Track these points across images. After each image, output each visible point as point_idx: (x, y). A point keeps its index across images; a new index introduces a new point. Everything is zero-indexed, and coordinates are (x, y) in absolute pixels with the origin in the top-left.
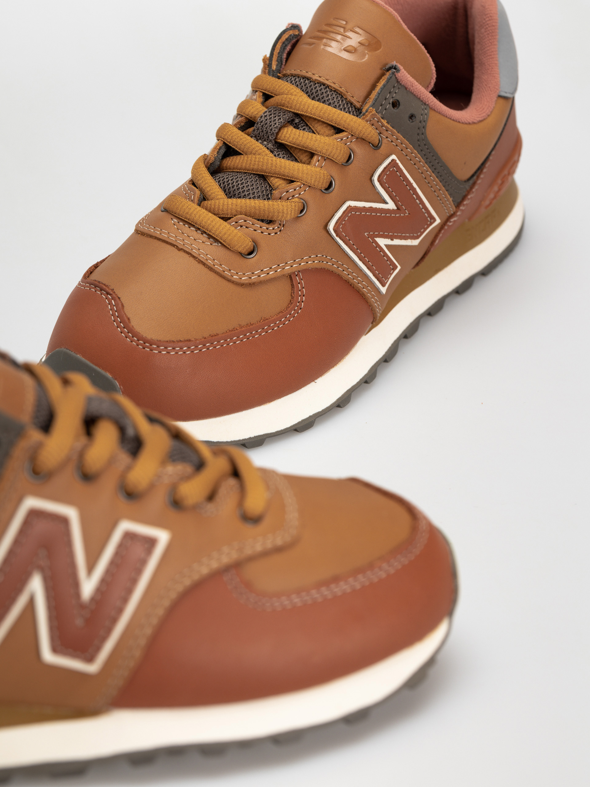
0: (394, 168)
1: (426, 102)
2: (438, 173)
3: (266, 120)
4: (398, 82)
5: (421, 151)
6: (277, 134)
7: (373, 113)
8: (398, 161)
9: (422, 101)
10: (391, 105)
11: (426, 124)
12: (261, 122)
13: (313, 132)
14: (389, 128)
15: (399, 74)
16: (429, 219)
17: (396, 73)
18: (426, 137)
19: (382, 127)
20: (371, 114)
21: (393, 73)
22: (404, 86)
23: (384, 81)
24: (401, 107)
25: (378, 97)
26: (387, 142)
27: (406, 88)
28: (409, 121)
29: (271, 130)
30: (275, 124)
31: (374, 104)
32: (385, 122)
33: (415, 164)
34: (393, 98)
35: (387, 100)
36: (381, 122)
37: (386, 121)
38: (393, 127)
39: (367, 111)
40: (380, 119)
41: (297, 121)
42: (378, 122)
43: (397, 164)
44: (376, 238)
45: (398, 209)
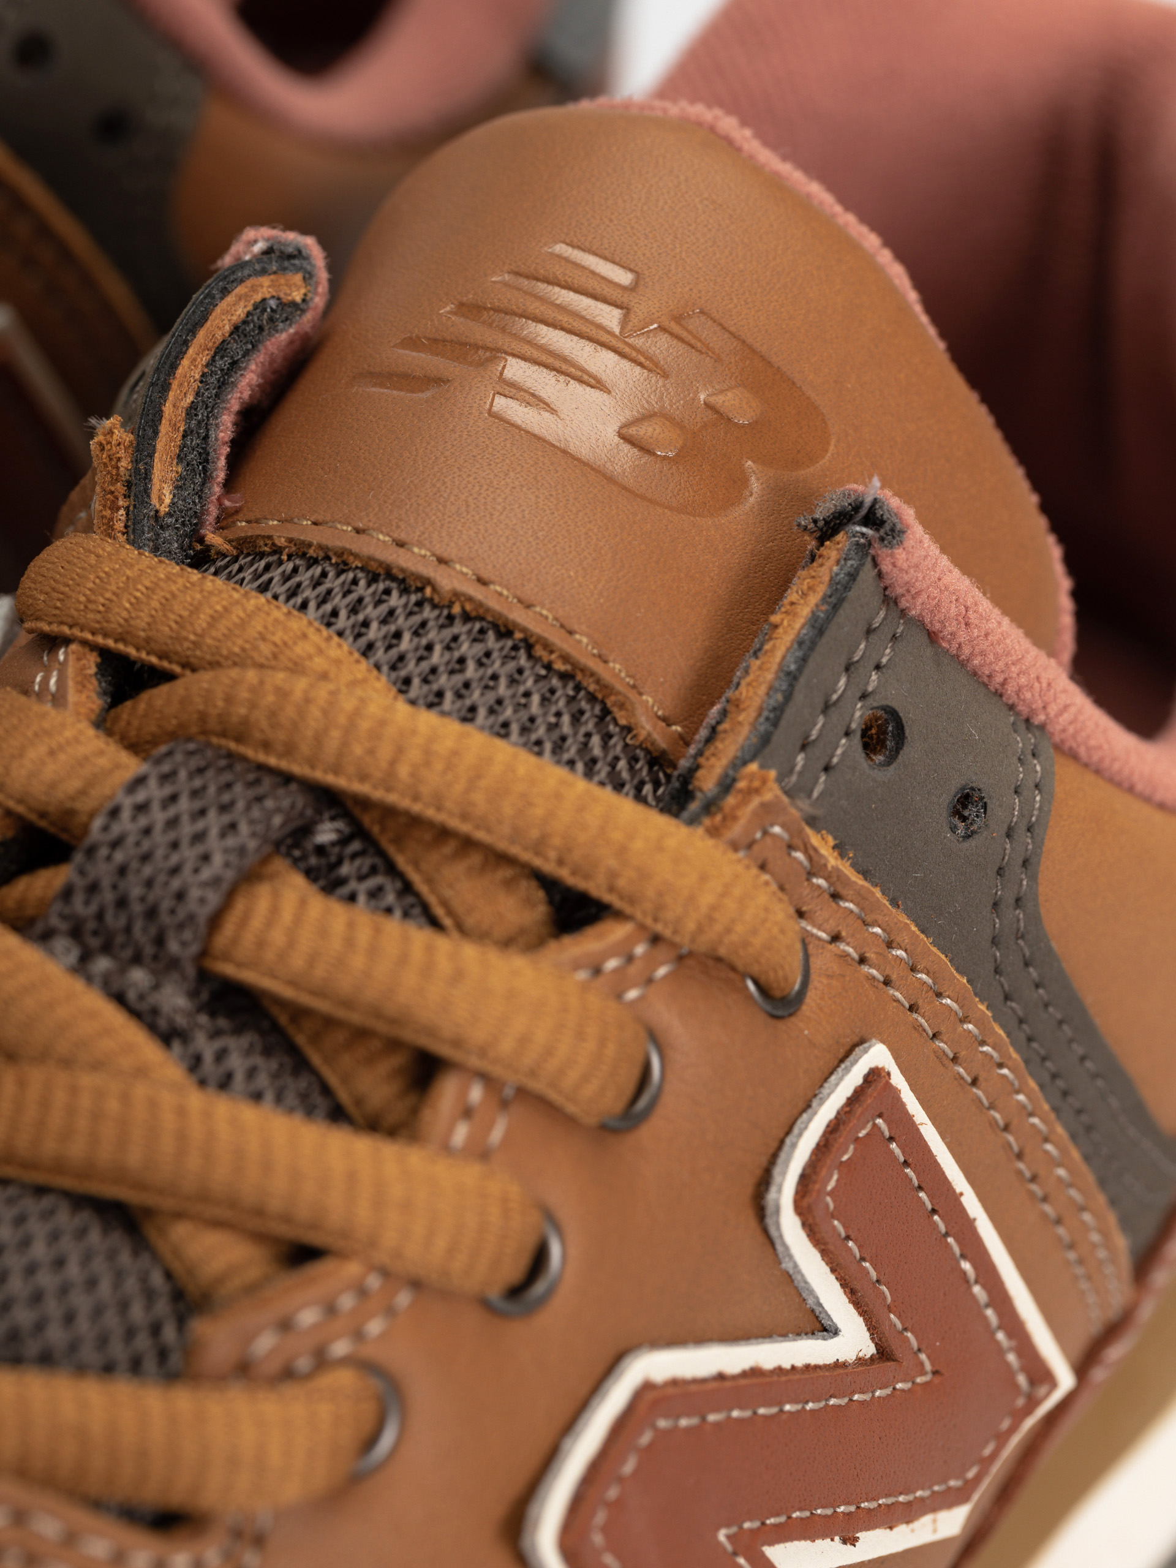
0: (879, 1121)
1: (1033, 712)
2: (1079, 1112)
3: (147, 831)
4: (889, 600)
5: (1007, 997)
6: (215, 921)
7: (768, 796)
8: (898, 1080)
9: (1012, 707)
10: (857, 739)
11: (1039, 845)
12: (116, 844)
13: (434, 923)
14: (848, 883)
15: (900, 554)
16: (1022, 1380)
17: (878, 549)
18: (1035, 919)
19: (810, 874)
20: (756, 802)
21: (863, 549)
22: (919, 623)
23: (814, 599)
24: (911, 752)
25: (788, 696)
26: (835, 967)
27: (932, 637)
28: (953, 829)
29: (180, 896)
30: (206, 858)
31: (765, 740)
32: (823, 845)
33: (975, 1082)
34: (864, 696)
35: (834, 714)
36: (807, 849)
37: (831, 841)
38: (865, 874)
39: (727, 785)
40: (801, 832)
41: (326, 833)
42: (791, 847)
43: (895, 1093)
44: (771, 1544)
45: (883, 1354)
